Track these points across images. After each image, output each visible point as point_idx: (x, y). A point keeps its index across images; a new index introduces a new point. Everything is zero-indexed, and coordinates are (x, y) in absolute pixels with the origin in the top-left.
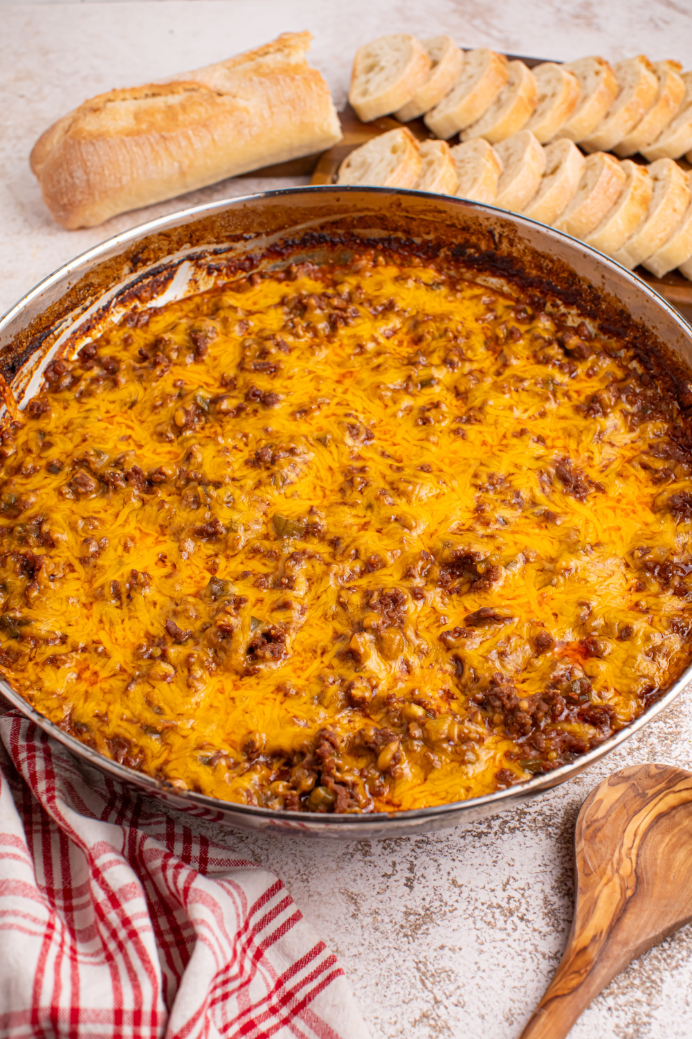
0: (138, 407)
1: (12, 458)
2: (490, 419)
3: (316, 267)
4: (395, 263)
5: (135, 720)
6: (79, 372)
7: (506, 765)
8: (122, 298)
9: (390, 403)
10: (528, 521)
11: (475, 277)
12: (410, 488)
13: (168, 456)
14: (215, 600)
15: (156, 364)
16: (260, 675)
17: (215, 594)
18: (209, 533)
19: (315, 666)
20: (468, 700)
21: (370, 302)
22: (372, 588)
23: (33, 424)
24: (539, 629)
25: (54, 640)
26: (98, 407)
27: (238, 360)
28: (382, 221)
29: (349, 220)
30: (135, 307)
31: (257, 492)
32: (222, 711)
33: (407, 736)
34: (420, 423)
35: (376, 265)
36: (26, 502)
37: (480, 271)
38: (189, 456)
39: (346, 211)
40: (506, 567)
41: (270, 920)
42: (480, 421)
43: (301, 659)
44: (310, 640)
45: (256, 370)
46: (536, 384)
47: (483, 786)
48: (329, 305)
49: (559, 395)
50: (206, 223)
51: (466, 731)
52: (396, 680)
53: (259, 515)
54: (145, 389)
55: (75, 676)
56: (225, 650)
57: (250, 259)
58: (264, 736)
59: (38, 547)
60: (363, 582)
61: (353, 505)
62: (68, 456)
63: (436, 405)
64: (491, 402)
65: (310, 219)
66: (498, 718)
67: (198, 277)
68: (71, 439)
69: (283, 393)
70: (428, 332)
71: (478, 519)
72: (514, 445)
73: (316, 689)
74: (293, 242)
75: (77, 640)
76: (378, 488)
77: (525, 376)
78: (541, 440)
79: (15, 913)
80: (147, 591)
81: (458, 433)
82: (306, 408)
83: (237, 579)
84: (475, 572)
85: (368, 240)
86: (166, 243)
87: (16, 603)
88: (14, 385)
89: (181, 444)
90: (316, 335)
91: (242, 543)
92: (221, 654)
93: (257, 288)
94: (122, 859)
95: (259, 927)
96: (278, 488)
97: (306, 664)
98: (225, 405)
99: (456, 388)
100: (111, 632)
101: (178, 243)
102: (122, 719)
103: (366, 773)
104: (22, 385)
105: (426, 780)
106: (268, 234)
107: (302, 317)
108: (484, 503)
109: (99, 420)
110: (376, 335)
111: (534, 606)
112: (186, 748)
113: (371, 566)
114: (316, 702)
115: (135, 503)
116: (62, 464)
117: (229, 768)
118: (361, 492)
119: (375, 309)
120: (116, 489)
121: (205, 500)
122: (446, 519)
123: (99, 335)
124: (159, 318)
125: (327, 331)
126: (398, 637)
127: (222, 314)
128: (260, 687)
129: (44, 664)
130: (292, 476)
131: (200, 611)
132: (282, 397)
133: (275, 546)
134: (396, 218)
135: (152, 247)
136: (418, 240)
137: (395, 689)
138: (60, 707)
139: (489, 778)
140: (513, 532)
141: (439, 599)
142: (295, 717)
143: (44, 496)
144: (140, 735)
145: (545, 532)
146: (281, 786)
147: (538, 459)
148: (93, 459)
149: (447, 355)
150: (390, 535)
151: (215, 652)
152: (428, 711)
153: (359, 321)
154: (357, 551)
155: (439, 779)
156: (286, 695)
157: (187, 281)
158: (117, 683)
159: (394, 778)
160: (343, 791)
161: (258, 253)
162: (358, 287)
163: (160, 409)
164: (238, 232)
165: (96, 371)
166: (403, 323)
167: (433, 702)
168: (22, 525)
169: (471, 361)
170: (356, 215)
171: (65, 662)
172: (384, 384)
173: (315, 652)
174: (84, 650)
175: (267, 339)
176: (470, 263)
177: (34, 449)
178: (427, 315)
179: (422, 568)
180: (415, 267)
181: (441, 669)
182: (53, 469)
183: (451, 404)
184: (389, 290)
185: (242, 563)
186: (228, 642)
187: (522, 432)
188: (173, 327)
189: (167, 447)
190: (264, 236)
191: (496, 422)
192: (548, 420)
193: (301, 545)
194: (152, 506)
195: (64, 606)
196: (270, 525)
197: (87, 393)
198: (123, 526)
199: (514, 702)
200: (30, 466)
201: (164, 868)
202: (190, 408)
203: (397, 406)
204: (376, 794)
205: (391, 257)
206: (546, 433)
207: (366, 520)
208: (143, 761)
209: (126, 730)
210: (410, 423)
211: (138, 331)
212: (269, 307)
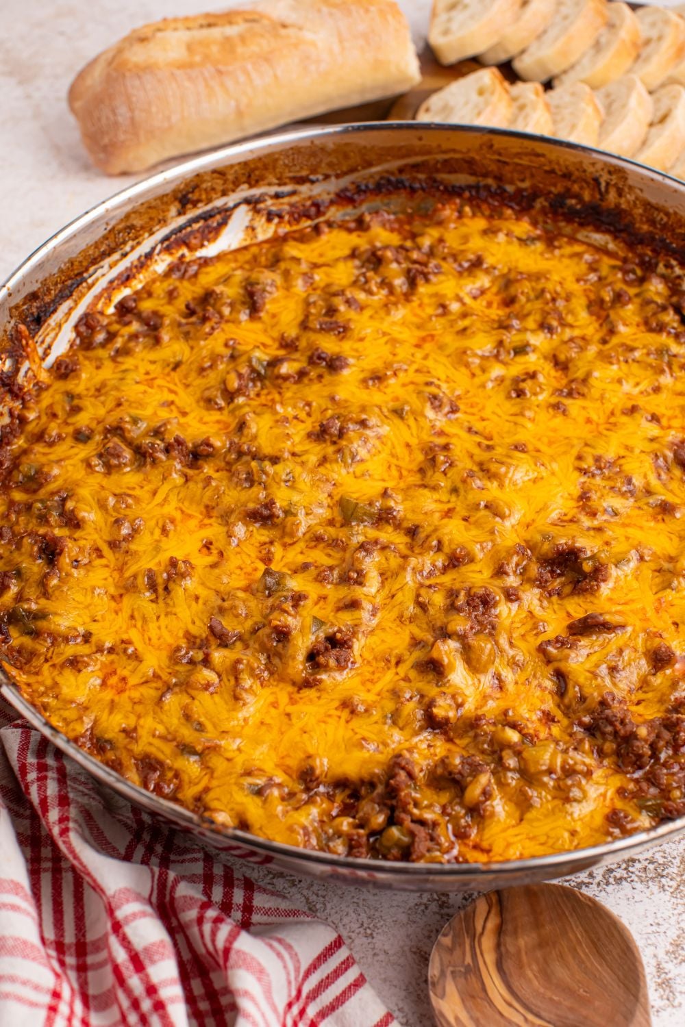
0: (183, 368)
1: (34, 424)
2: (595, 393)
3: (392, 217)
4: (483, 214)
5: (170, 737)
6: (115, 327)
7: (619, 804)
8: (169, 244)
9: (478, 372)
10: (641, 512)
11: (575, 231)
12: (503, 469)
13: (217, 426)
14: (270, 595)
15: (205, 319)
16: (322, 686)
17: (269, 589)
18: (263, 516)
19: (388, 679)
20: (572, 724)
21: (455, 257)
22: (457, 586)
23: (60, 386)
24: (657, 640)
25: (76, 637)
26: (137, 367)
27: (301, 318)
28: (470, 165)
29: (432, 163)
30: (183, 256)
31: (322, 470)
32: (275, 731)
33: (500, 767)
34: (514, 395)
35: (461, 215)
36: (47, 474)
37: (582, 225)
38: (242, 426)
39: (429, 152)
40: (616, 566)
41: (327, 986)
42: (583, 395)
43: (371, 669)
44: (383, 647)
45: (322, 329)
46: (648, 354)
47: (591, 829)
48: (408, 259)
49: (675, 368)
50: (266, 161)
51: (571, 762)
52: (485, 698)
53: (323, 497)
54: (192, 348)
55: (99, 681)
56: (280, 656)
57: (316, 205)
58: (325, 761)
59: (60, 527)
60: (447, 579)
61: (435, 488)
62: (99, 423)
63: (533, 376)
64: (596, 374)
65: (387, 161)
66: (609, 746)
67: (256, 224)
68: (103, 403)
69: (353, 357)
70: (522, 293)
71: (583, 508)
72: (624, 424)
73: (390, 706)
74: (367, 186)
75: (103, 638)
76: (464, 469)
77: (635, 344)
78: (655, 418)
79: (12, 979)
80: (188, 583)
81: (559, 408)
82: (379, 374)
83: (295, 572)
84: (579, 570)
85: (453, 187)
86: (220, 182)
87: (32, 592)
88: (38, 338)
89: (232, 412)
90: (391, 291)
91: (302, 529)
92: (276, 661)
93: (324, 238)
94: (148, 909)
95: (314, 994)
96: (346, 465)
97: (377, 675)
98: (285, 369)
99: (555, 356)
100: (143, 631)
101: (234, 183)
102: (154, 736)
103: (449, 810)
104: (48, 340)
105: (521, 820)
106: (338, 176)
107: (376, 270)
108: (590, 490)
109: (137, 383)
110: (462, 294)
111: (650, 613)
112: (230, 774)
113: (455, 561)
114: (389, 721)
115: (177, 478)
116: (92, 431)
117: (283, 799)
118: (445, 473)
119: (460, 265)
120: (155, 462)
121: (260, 478)
122: (544, 508)
123: (139, 286)
124: (209, 269)
125: (405, 288)
126: (489, 646)
127: (283, 265)
128: (322, 701)
129: (63, 666)
130: (363, 453)
131: (249, 609)
132: (351, 361)
133: (341, 534)
134: (486, 162)
135: (204, 186)
136: (510, 189)
137: (485, 709)
138: (80, 719)
139: (599, 820)
140: (624, 525)
141: (536, 602)
142: (364, 739)
143: (70, 468)
144: (175, 756)
145: (661, 526)
146: (345, 823)
147: (652, 440)
148: (128, 426)
149: (545, 318)
150: (477, 524)
151: (269, 657)
152: (524, 736)
153: (442, 278)
154: (440, 542)
155: (538, 820)
156: (353, 712)
157: (243, 227)
158: (149, 692)
159: (482, 817)
160: (421, 832)
161: (326, 198)
162: (441, 240)
163: (209, 371)
164: (304, 173)
165: (135, 326)
166: (493, 282)
167: (530, 725)
168: (42, 501)
169: (571, 326)
170: (440, 157)
171: (87, 665)
172: (471, 349)
173: (388, 661)
174: (111, 650)
175: (335, 295)
176: (571, 216)
177: (60, 413)
178: (521, 273)
179: (517, 565)
180: (506, 219)
181: (540, 685)
182: (81, 437)
183: (549, 374)
184: (477, 244)
185: (302, 553)
186: (284, 647)
187: (633, 410)
188: (226, 280)
189: (216, 416)
190: (333, 179)
191: (602, 398)
192: (663, 396)
193: (372, 533)
194: (196, 483)
195: (89, 598)
196: (337, 510)
197: (124, 352)
198: (161, 505)
199: (628, 728)
200: (54, 433)
201: (200, 920)
202: (244, 370)
203: (486, 376)
204: (461, 835)
205: (479, 207)
206: (660, 411)
207: (450, 506)
208: (178, 788)
209: (158, 749)
210: (502, 396)
211: (186, 284)
212: (337, 260)
